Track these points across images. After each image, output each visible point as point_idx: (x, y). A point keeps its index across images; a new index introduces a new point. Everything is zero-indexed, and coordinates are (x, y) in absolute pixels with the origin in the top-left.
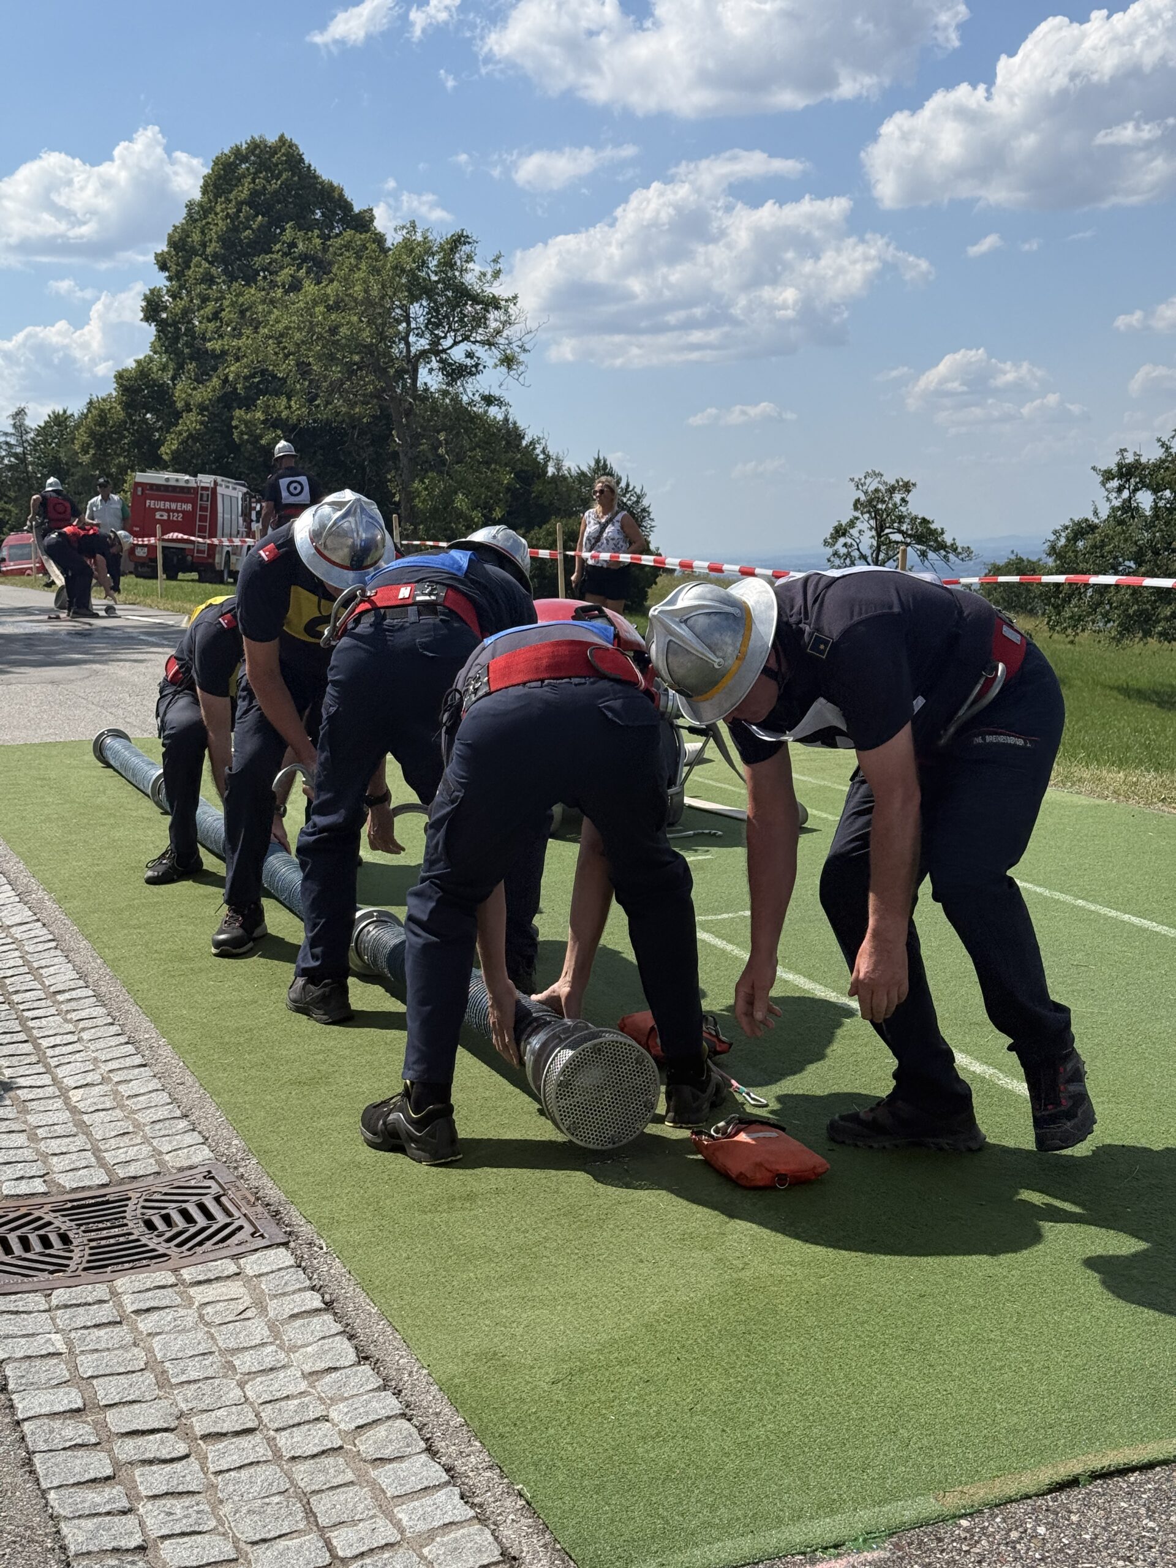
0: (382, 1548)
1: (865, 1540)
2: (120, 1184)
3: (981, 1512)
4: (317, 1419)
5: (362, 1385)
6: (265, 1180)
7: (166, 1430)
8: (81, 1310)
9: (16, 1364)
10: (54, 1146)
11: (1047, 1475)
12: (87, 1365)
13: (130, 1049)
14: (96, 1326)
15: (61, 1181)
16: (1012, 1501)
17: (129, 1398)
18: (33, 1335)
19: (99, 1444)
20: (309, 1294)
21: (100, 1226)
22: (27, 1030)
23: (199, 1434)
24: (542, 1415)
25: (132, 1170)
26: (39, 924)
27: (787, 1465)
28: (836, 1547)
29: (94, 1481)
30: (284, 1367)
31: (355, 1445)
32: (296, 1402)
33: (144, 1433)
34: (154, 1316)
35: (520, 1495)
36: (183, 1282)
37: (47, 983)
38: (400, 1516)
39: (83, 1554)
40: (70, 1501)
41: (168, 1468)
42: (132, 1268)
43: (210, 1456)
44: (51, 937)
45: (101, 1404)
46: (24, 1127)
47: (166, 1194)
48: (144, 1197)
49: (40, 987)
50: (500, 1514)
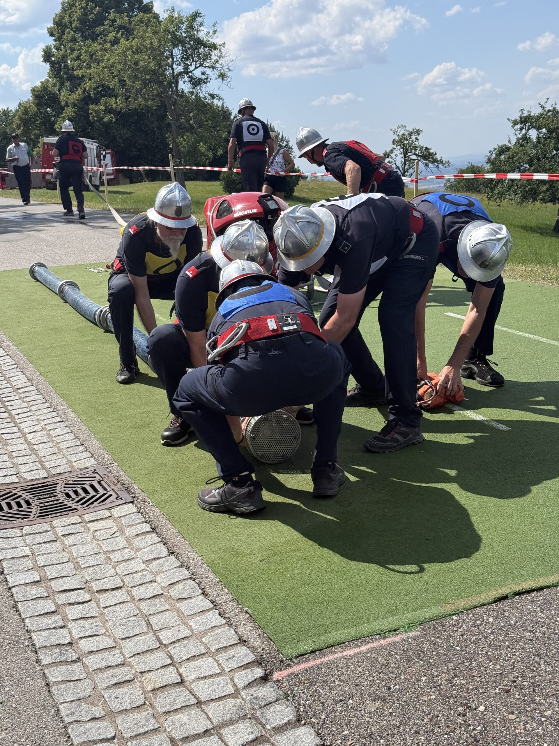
0: (183, 639)
1: (408, 627)
2: (53, 477)
3: (462, 612)
4: (151, 582)
5: (171, 566)
6: (122, 473)
7: (80, 589)
8: (37, 535)
9: (8, 561)
10: (21, 460)
11: (493, 594)
12: (41, 561)
13: (55, 414)
14: (44, 543)
15: (25, 477)
16: (477, 607)
17: (62, 575)
18: (15, 548)
19: (48, 596)
20: (144, 524)
21: (45, 496)
22: (5, 407)
23: (95, 590)
24: (256, 576)
25: (58, 470)
26: (8, 357)
27: (371, 594)
28: (395, 630)
29: (47, 613)
30: (134, 558)
31: (169, 593)
32: (140, 574)
33: (69, 591)
34: (72, 537)
35: (247, 612)
36: (85, 521)
37: (14, 385)
38: (191, 624)
39: (43, 647)
40: (36, 623)
41: (81, 606)
42: (60, 515)
43: (101, 600)
44: (14, 363)
45: (49, 578)
46: (6, 452)
47: (75, 481)
48: (64, 483)
49: (10, 386)
50: (238, 622)
